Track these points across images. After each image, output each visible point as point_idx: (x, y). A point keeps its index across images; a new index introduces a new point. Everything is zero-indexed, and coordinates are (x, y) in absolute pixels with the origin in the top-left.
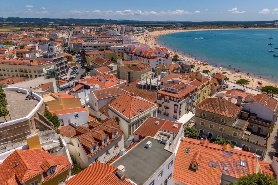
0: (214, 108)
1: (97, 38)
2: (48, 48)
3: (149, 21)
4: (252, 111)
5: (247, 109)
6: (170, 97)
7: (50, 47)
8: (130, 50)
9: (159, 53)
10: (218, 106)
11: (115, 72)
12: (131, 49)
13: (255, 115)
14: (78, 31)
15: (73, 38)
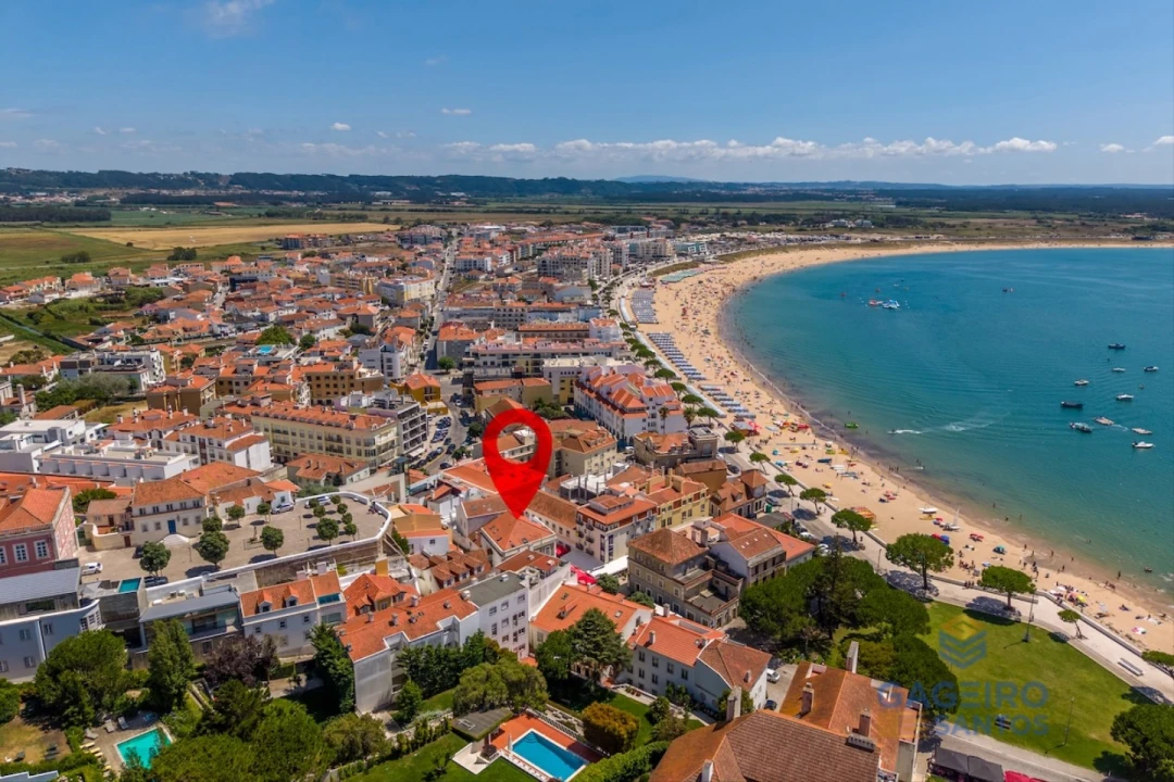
0: (653, 545)
1: (520, 310)
2: (382, 357)
3: (759, 185)
4: (723, 557)
5: (715, 552)
6: (594, 521)
7: (386, 355)
8: (588, 380)
9: (651, 400)
10: (660, 542)
11: (528, 448)
12: (591, 378)
13: (725, 564)
14: (470, 261)
15: (450, 309)
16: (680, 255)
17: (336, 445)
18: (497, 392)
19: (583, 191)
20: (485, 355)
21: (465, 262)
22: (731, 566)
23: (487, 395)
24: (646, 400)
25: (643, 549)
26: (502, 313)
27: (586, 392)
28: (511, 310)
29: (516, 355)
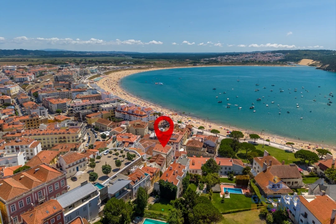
0: (193, 144)
2: (40, 111)
4: (208, 144)
5: (205, 143)
6: (174, 142)
8: (121, 109)
9: (147, 112)
10: (194, 143)
12: (123, 108)
13: (209, 145)
16: (92, 73)
17: (63, 140)
18: (95, 117)
19: (31, 54)
20: (76, 107)
21: (20, 79)
22: (210, 145)
23: (93, 118)
24: (146, 112)
25: (191, 146)
26: (61, 94)
27: (122, 113)
28: (64, 93)
29: (86, 106)
